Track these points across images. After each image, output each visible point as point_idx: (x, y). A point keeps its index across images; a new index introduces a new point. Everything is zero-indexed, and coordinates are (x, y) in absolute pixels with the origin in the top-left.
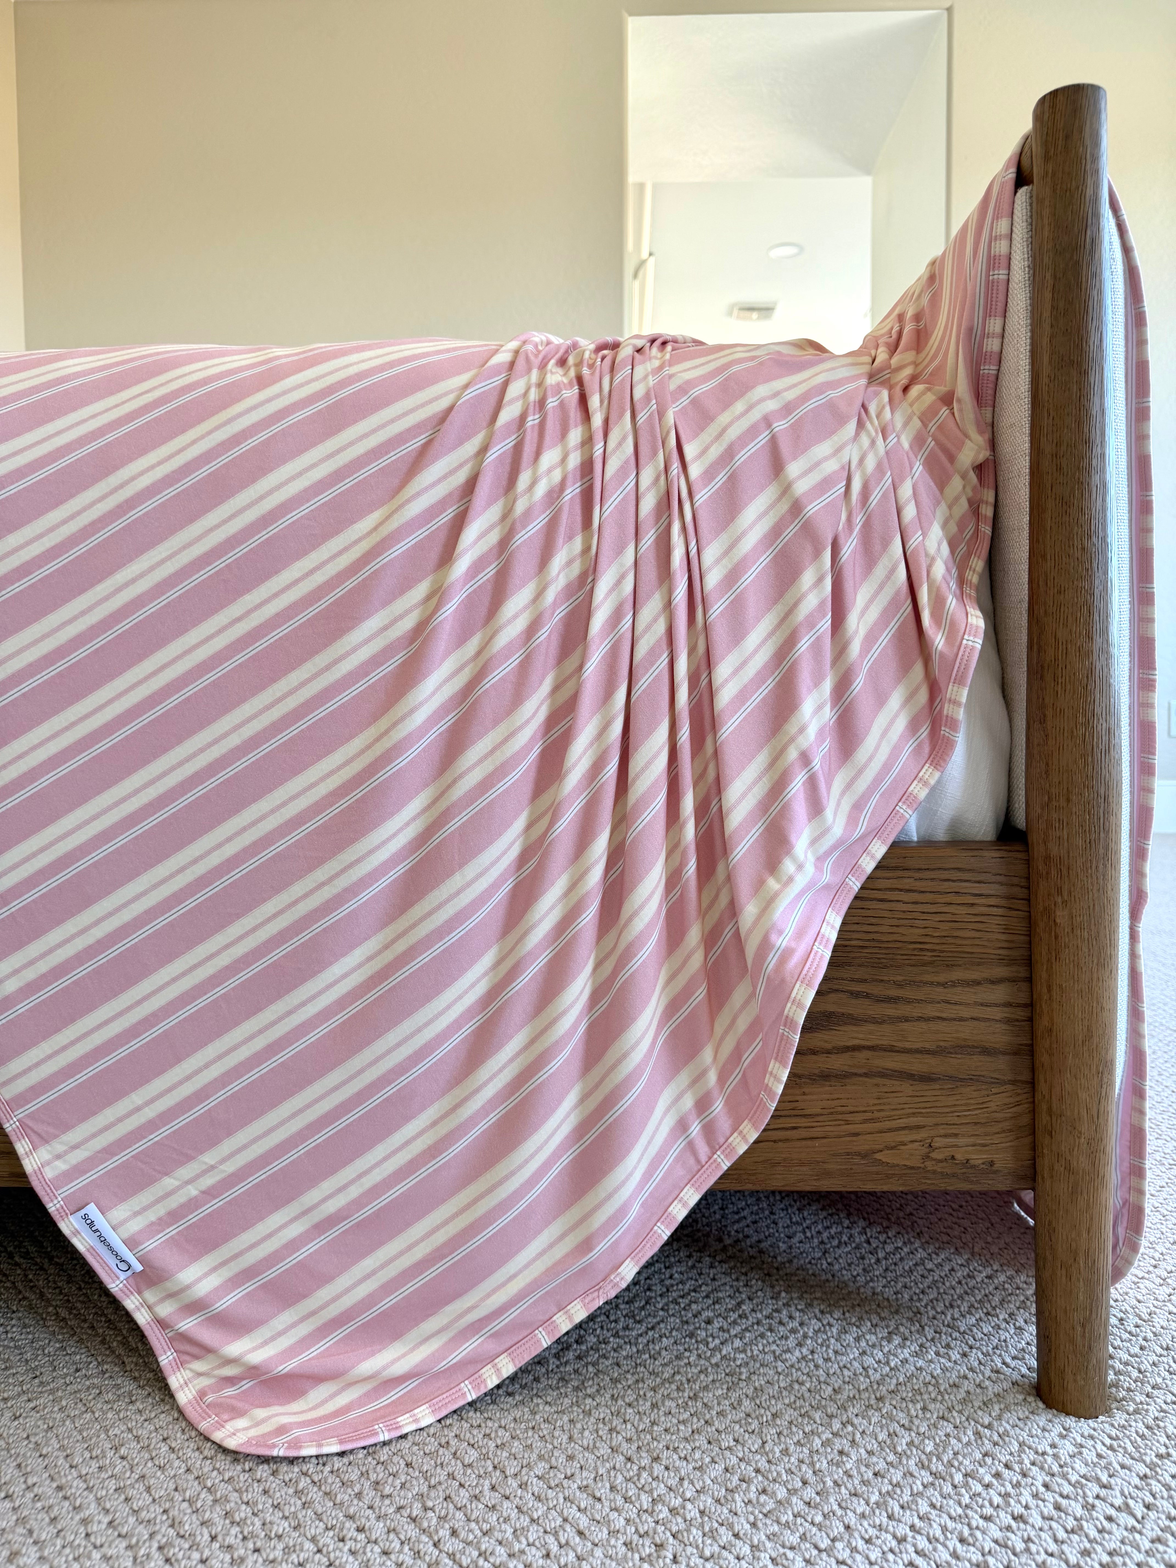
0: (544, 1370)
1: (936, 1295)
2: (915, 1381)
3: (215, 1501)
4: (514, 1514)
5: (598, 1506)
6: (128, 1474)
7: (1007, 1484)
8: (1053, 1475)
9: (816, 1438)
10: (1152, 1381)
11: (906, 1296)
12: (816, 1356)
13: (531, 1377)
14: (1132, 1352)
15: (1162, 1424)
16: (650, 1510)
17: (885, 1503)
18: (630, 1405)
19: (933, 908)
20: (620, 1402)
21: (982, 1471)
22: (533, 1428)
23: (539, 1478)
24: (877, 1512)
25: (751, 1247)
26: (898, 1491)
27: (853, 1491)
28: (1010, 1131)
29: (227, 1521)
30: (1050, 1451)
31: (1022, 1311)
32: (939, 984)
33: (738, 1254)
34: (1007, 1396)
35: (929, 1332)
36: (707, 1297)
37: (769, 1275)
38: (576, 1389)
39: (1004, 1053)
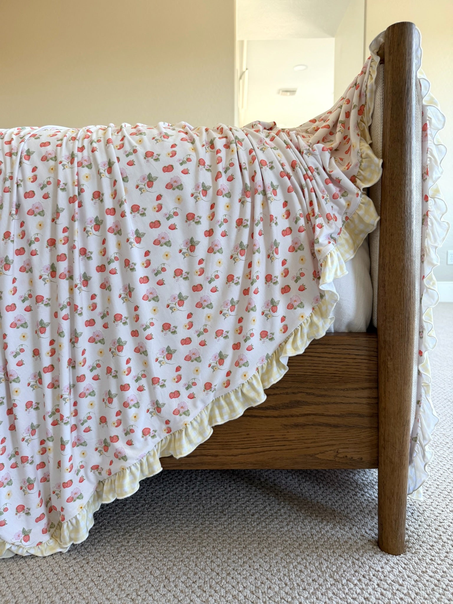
0: (188, 536)
1: (341, 503)
2: (331, 540)
3: (57, 593)
4: (172, 598)
5: (204, 595)
6: (24, 581)
7: (363, 584)
8: (381, 580)
9: (291, 564)
10: (422, 540)
11: (330, 503)
12: (293, 529)
13: (183, 539)
14: (415, 527)
15: (424, 558)
16: (224, 596)
17: (315, 593)
18: (220, 550)
19: (339, 360)
20: (216, 549)
21: (354, 578)
22: (182, 561)
23: (183, 582)
24: (312, 597)
25: (271, 482)
26: (321, 588)
27: (304, 588)
28: (369, 446)
29: (61, 601)
30: (380, 570)
31: (374, 510)
32: (341, 390)
33: (266, 485)
34: (366, 547)
35: (338, 519)
36: (253, 504)
37: (277, 494)
38: (199, 544)
39: (367, 417)
